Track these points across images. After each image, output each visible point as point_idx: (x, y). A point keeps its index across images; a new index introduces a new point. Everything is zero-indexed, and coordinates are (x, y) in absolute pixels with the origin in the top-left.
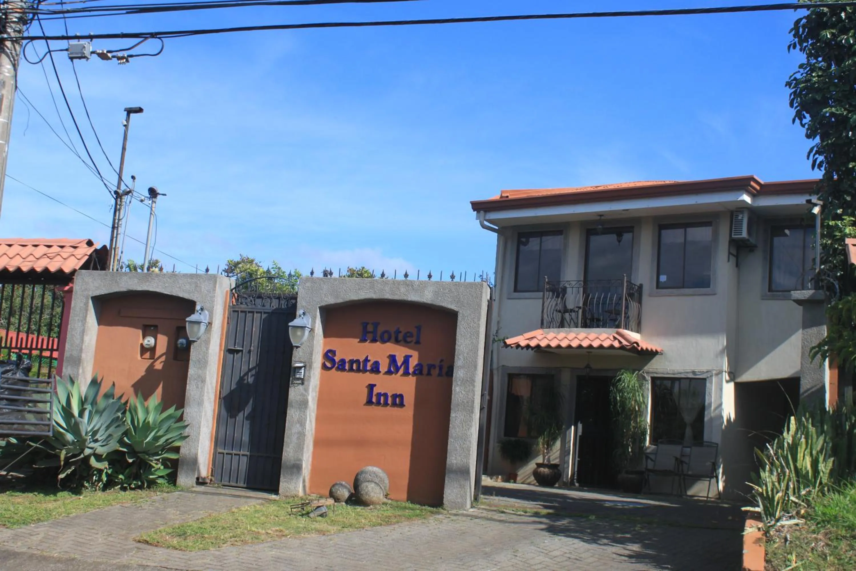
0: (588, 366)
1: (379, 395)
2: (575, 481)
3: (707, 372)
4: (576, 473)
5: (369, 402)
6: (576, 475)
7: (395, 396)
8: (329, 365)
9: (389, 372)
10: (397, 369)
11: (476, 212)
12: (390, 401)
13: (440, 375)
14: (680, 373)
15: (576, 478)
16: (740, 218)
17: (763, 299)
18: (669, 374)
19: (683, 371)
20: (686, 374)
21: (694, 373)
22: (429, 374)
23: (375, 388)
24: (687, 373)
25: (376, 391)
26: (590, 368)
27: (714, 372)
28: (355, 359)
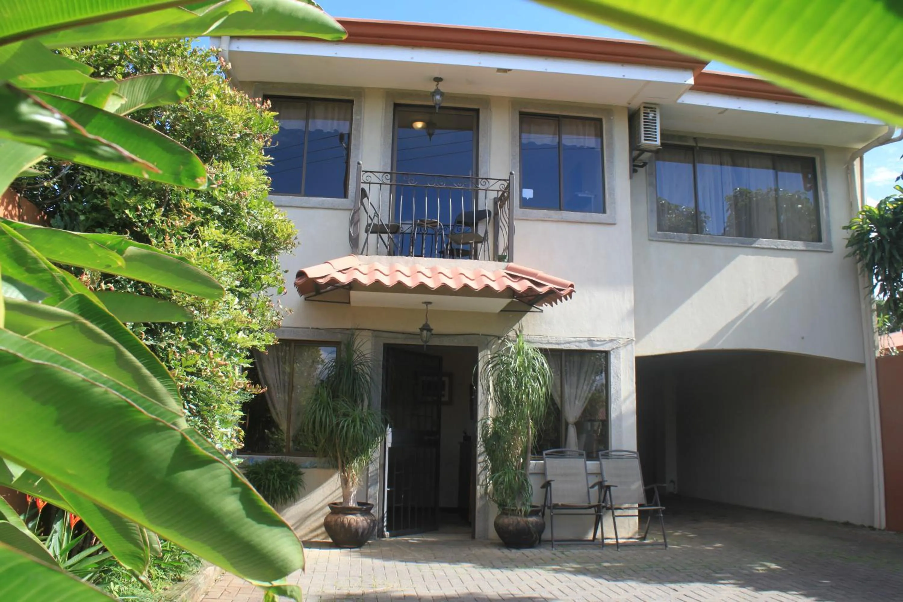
0: (426, 328)
2: (385, 529)
3: (612, 341)
4: (386, 515)
6: (385, 519)
14: (569, 343)
15: (385, 524)
17: (650, 240)
18: (551, 343)
19: (573, 339)
20: (577, 344)
21: (590, 341)
24: (580, 342)
26: (430, 330)
27: (621, 342)
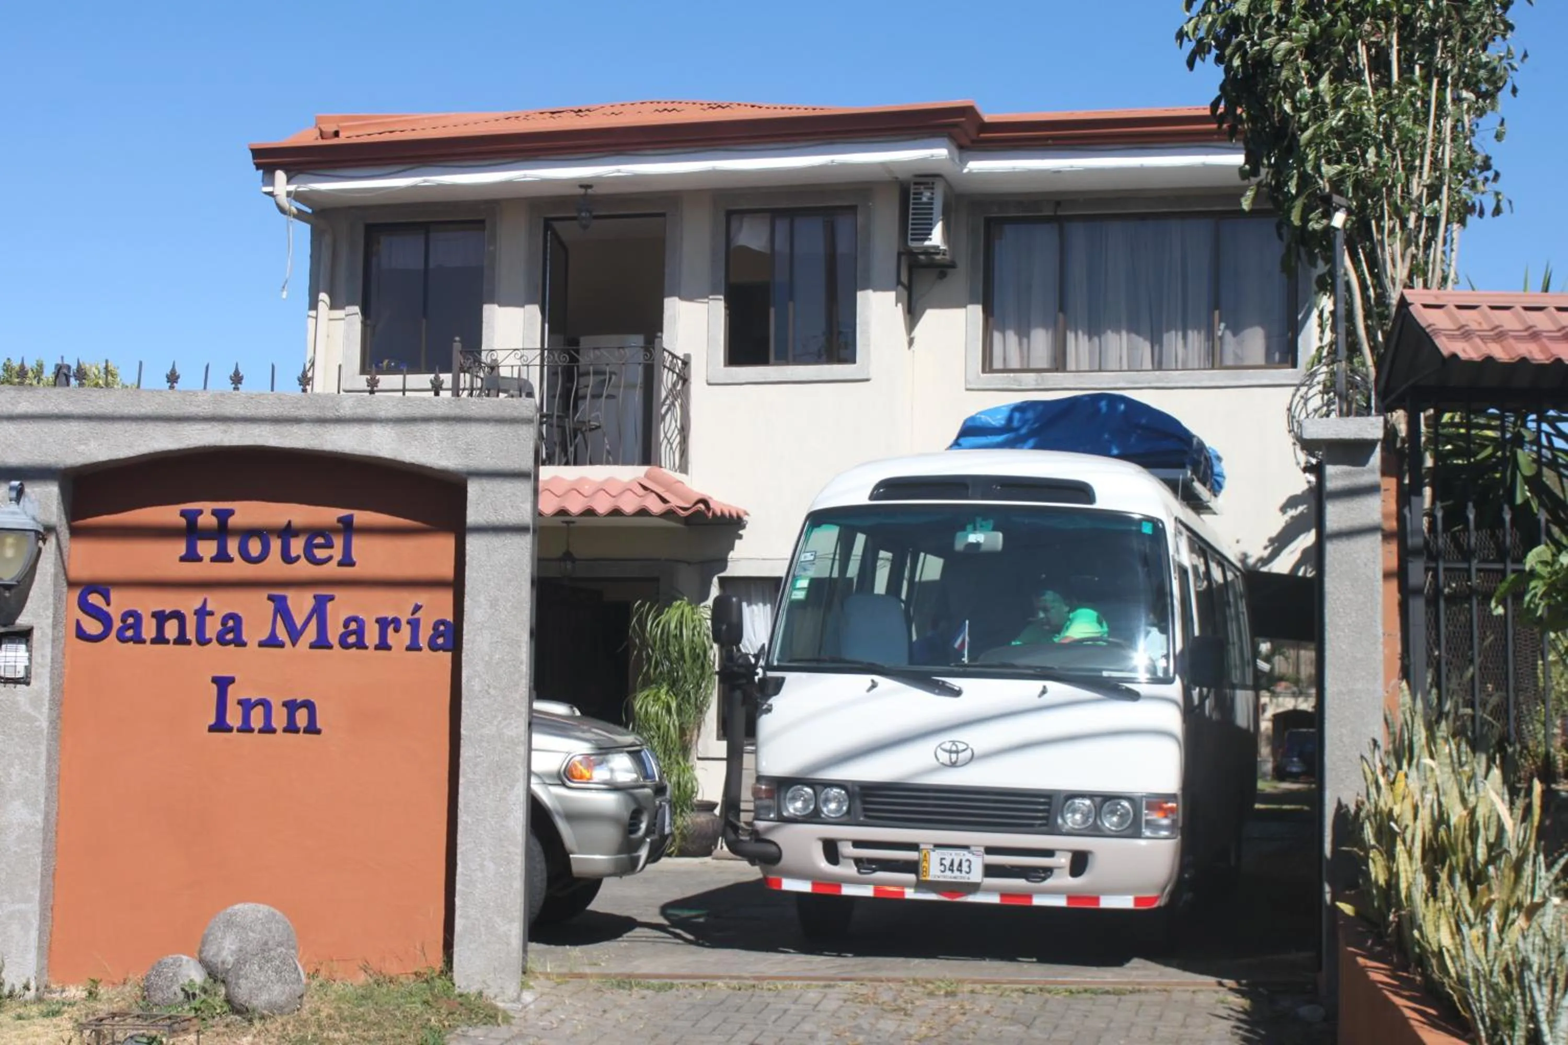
0: (568, 557)
1: (246, 705)
5: (220, 726)
7: (291, 706)
8: (93, 627)
9: (272, 642)
10: (295, 635)
11: (261, 172)
12: (279, 719)
13: (414, 646)
16: (925, 199)
17: (968, 389)
18: (763, 569)
22: (383, 645)
23: (231, 689)
25: (234, 694)
28: (167, 612)
